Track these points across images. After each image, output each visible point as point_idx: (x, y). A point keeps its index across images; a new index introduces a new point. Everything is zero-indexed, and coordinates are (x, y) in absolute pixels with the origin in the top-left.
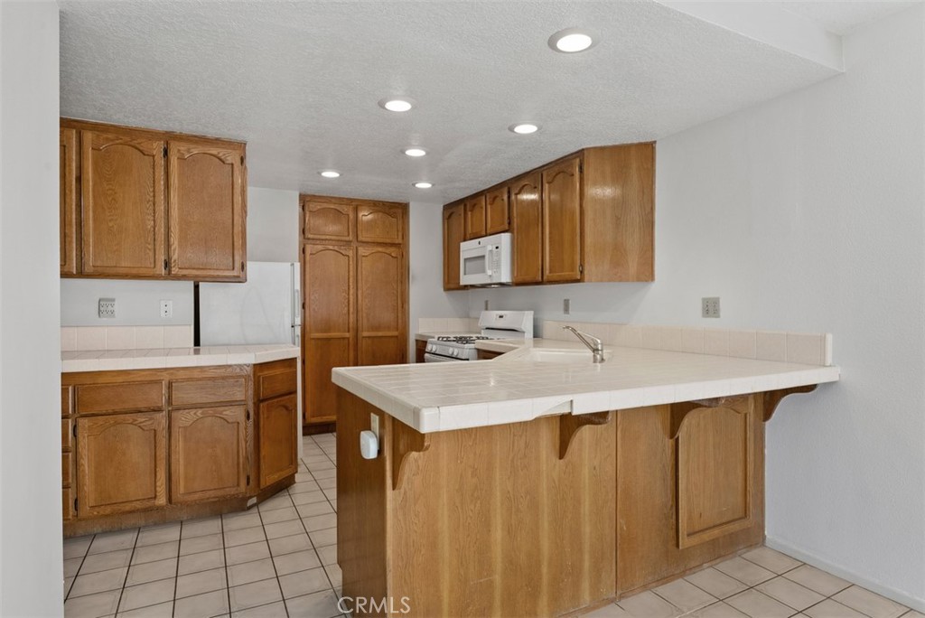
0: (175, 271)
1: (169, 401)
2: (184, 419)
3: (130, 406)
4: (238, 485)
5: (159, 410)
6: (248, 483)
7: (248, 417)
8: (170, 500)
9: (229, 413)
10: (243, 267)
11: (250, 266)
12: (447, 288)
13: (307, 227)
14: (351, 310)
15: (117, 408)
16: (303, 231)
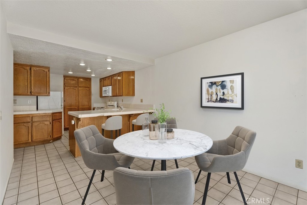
0: (32, 94)
1: (32, 121)
2: (35, 124)
3: (22, 121)
4: (48, 137)
5: (29, 122)
6: (50, 137)
7: (50, 123)
8: (32, 141)
9: (46, 123)
10: (49, 93)
11: (51, 93)
12: (100, 97)
13: (65, 83)
14: (77, 102)
15: (19, 122)
16: (64, 84)
